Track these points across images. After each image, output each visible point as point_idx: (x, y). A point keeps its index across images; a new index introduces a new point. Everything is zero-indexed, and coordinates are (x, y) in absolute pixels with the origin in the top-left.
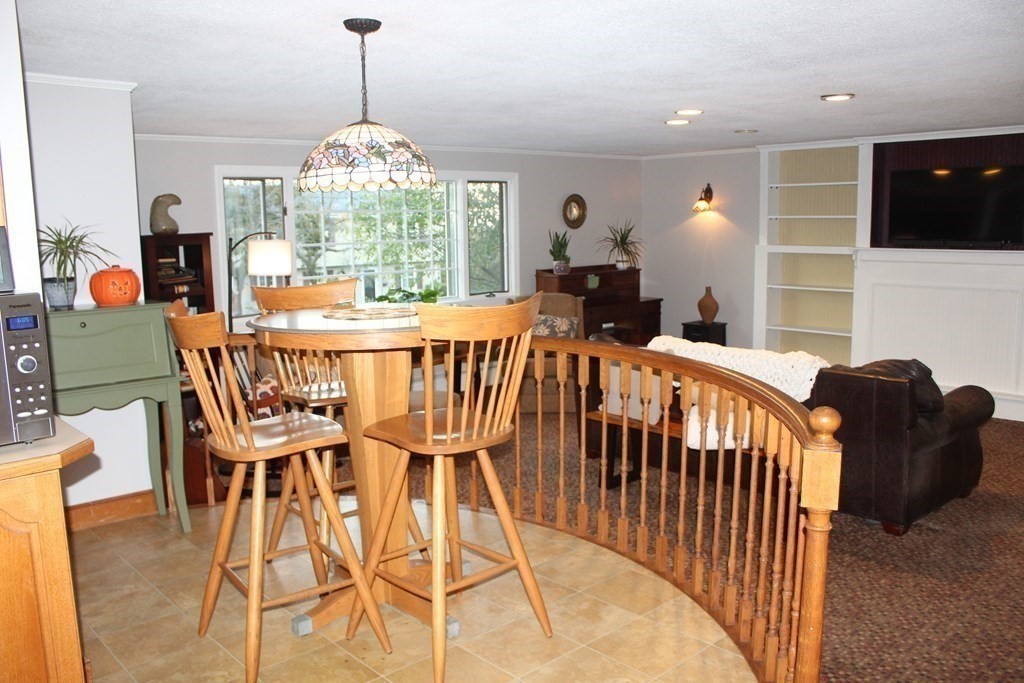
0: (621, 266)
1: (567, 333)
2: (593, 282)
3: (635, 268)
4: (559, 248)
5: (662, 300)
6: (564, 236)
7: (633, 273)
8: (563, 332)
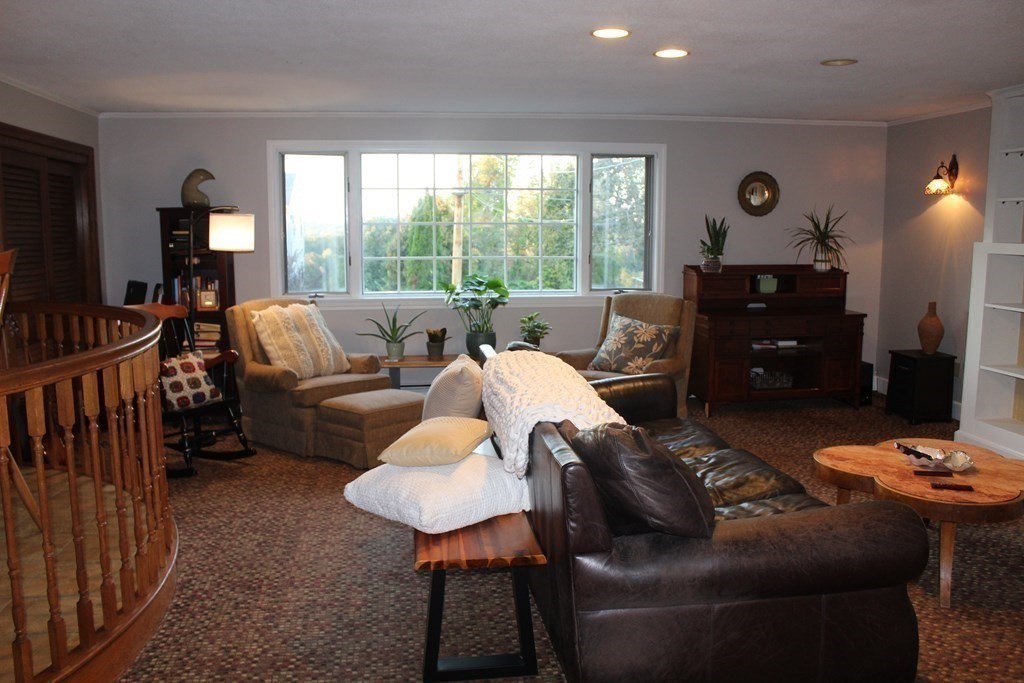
0: (821, 267)
1: (648, 345)
2: (768, 285)
3: (838, 270)
4: (717, 236)
5: (866, 315)
6: (722, 222)
7: (838, 277)
8: (643, 343)
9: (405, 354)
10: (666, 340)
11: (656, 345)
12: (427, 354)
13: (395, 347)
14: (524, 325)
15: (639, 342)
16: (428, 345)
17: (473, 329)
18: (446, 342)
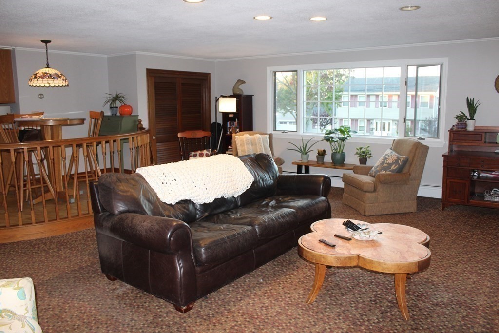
8: (388, 164)
9: (309, 160)
10: (400, 164)
11: (394, 165)
12: (316, 160)
13: (305, 156)
14: (358, 151)
15: (386, 163)
16: (317, 156)
17: (334, 151)
18: (325, 156)
